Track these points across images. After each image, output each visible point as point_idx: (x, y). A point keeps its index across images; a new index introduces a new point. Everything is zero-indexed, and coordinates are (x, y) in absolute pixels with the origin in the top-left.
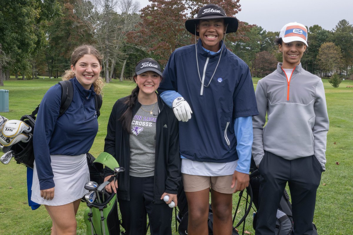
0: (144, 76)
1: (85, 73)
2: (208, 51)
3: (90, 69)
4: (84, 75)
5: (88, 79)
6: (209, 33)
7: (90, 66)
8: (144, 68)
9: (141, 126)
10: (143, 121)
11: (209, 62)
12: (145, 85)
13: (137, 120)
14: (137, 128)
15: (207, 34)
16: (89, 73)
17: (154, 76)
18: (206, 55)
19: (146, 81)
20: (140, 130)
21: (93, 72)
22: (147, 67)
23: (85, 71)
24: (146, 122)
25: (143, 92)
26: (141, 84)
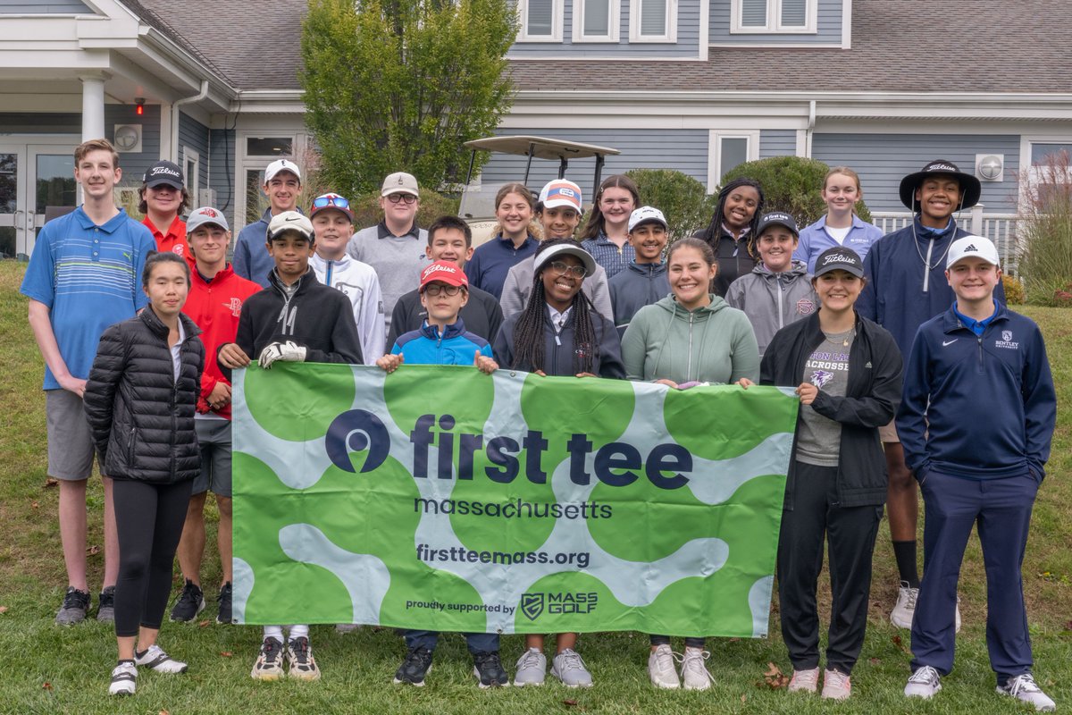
0: (828, 278)
1: (509, 218)
2: (932, 229)
3: (514, 211)
4: (509, 221)
5: (513, 225)
6: (937, 199)
7: (514, 207)
8: (829, 264)
9: (830, 371)
10: (832, 362)
11: (935, 245)
12: (830, 296)
13: (821, 361)
14: (821, 374)
15: (933, 200)
16: (514, 217)
17: (849, 278)
18: (929, 236)
19: (832, 288)
20: (827, 377)
21: (519, 215)
22: (834, 263)
23: (508, 215)
24: (838, 362)
25: (829, 309)
26: (823, 293)
